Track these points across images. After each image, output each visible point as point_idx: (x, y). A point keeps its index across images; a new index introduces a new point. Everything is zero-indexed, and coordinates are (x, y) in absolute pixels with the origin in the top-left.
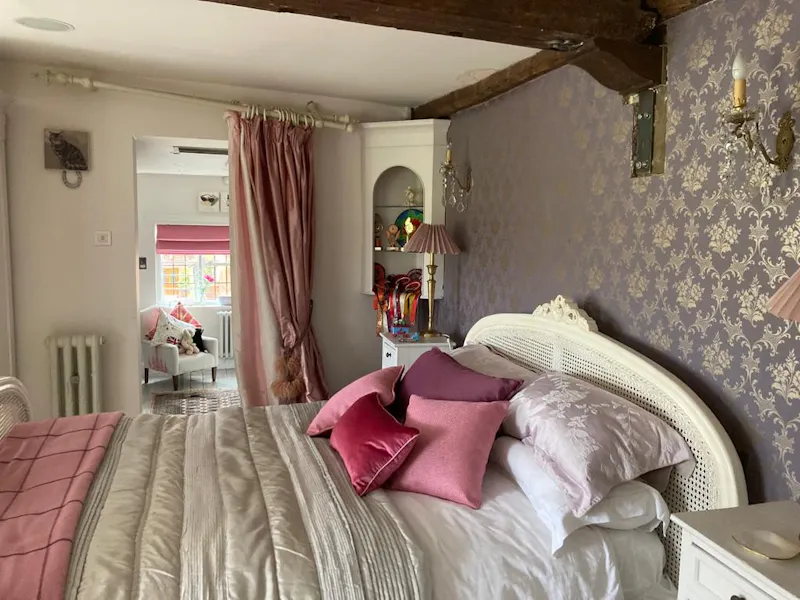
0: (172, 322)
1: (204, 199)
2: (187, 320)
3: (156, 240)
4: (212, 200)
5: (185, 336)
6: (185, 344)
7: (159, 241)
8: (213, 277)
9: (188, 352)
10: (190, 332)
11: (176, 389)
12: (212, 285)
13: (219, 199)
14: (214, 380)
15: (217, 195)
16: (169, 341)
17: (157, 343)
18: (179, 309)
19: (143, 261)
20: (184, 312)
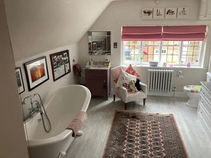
0: (126, 76)
1: (145, 12)
2: (133, 74)
3: (122, 34)
4: (149, 13)
5: (131, 83)
6: (131, 87)
7: (123, 35)
8: (147, 52)
9: (132, 91)
10: (134, 81)
11: (126, 109)
12: (146, 56)
13: (153, 12)
14: (144, 104)
15: (151, 10)
16: (124, 85)
17: (118, 86)
18: (130, 68)
19: (115, 44)
20: (132, 69)
